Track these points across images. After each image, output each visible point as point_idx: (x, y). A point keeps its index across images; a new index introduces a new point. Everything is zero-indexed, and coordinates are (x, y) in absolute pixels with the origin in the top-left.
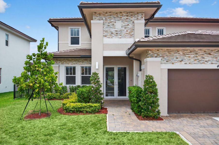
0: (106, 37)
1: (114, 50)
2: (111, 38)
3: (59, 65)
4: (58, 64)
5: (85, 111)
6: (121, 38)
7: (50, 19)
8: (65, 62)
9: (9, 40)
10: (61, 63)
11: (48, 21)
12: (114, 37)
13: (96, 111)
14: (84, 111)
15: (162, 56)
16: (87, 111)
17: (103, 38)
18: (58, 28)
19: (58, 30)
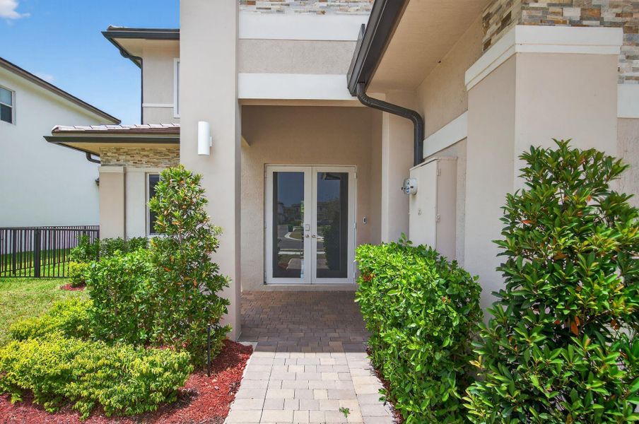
0: (253, 8)
1: (292, 69)
2: (279, 11)
3: (125, 169)
4: (121, 165)
5: (88, 399)
6: (323, 13)
7: (110, 28)
8: (145, 159)
9: (15, 105)
10: (131, 163)
11: (105, 34)
12: (292, 9)
13: (153, 403)
14: (79, 397)
15: (619, 20)
16: (97, 403)
17: (238, 11)
18: (142, 60)
19: (140, 66)
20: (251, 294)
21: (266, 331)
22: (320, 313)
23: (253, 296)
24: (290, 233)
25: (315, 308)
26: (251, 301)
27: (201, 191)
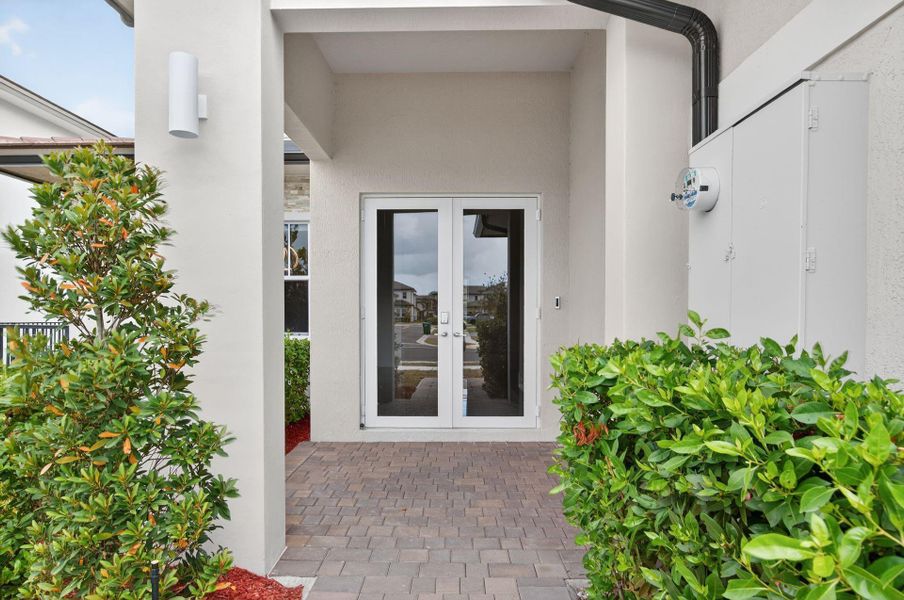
20: (333, 449)
21: (344, 541)
22: (469, 495)
23: (335, 454)
24: (426, 337)
25: (458, 482)
26: (329, 464)
27: (158, 211)
